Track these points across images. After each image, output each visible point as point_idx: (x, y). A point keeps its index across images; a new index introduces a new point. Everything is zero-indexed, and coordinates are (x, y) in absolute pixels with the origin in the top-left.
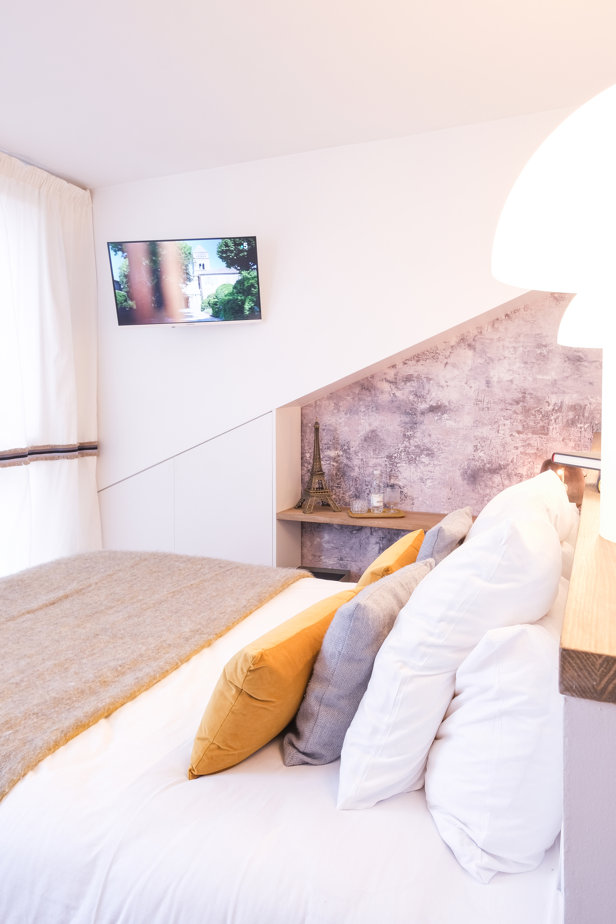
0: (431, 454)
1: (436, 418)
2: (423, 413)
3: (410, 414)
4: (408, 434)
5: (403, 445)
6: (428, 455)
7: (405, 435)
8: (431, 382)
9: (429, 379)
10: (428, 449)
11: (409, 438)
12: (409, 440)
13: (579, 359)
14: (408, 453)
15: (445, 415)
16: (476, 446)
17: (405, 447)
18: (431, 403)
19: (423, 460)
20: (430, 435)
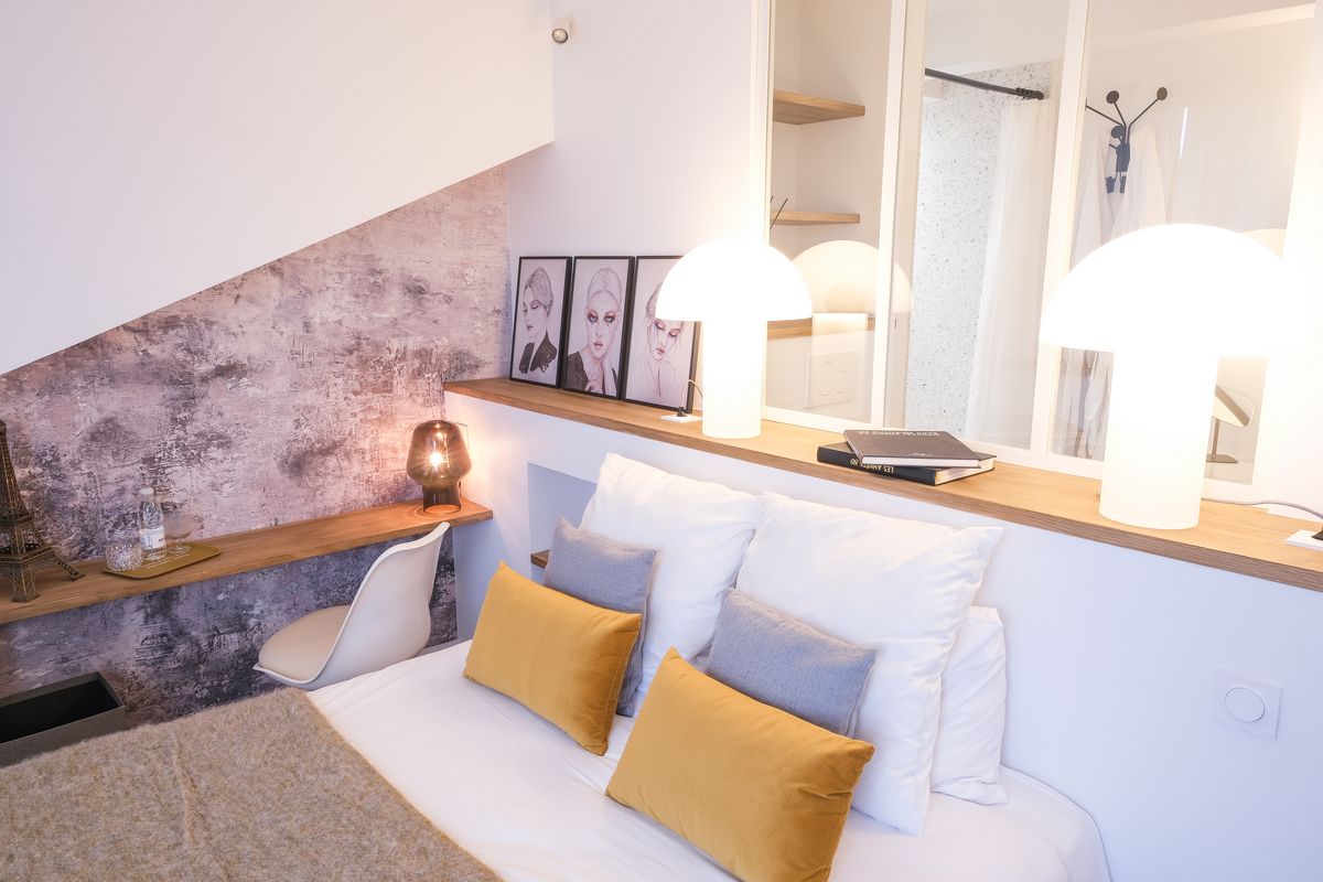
0: (224, 442)
1: (229, 386)
2: (204, 380)
3: (180, 383)
4: (181, 416)
5: (174, 437)
6: (220, 446)
7: (174, 420)
8: (215, 327)
9: (209, 324)
10: (219, 437)
11: (183, 423)
12: (184, 425)
13: (421, 291)
14: (185, 448)
15: (245, 380)
16: (297, 421)
17: (178, 439)
18: (218, 362)
19: (213, 455)
20: (221, 414)
